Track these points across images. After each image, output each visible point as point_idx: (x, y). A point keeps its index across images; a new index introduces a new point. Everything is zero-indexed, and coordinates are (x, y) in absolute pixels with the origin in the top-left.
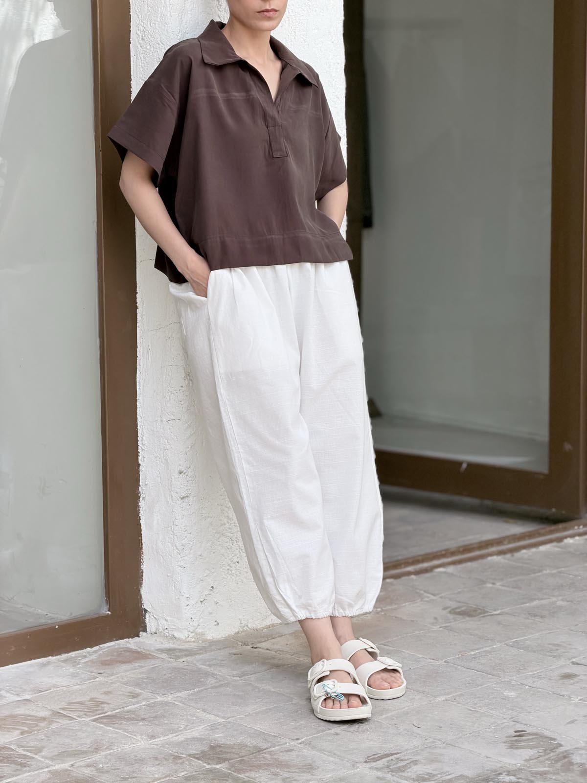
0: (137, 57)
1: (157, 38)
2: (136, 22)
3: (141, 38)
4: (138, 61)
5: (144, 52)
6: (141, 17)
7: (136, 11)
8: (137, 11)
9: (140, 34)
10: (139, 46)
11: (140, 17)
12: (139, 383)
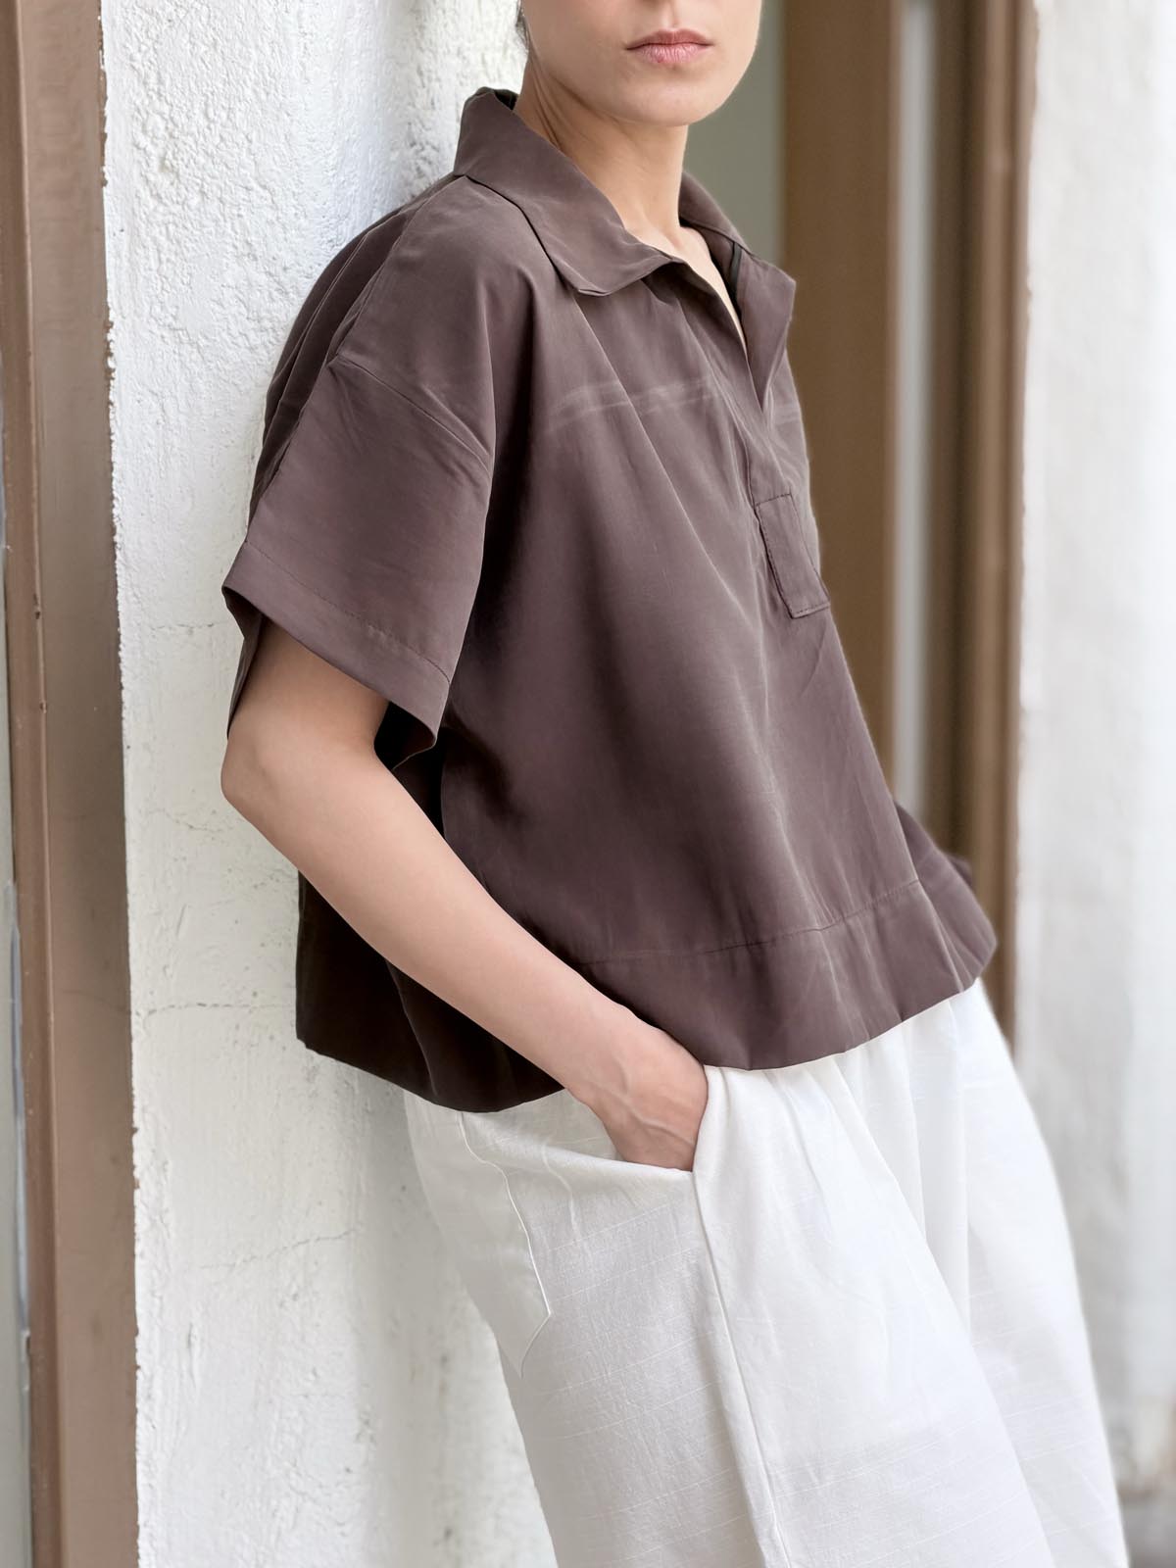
0: (135, 233)
1: (241, 165)
2: (131, 101)
3: (155, 164)
4: (140, 251)
5: (171, 218)
6: (160, 81)
7: (132, 58)
8: (138, 56)
9: (150, 148)
10: (145, 194)
11: (153, 80)
12: (147, 1464)
